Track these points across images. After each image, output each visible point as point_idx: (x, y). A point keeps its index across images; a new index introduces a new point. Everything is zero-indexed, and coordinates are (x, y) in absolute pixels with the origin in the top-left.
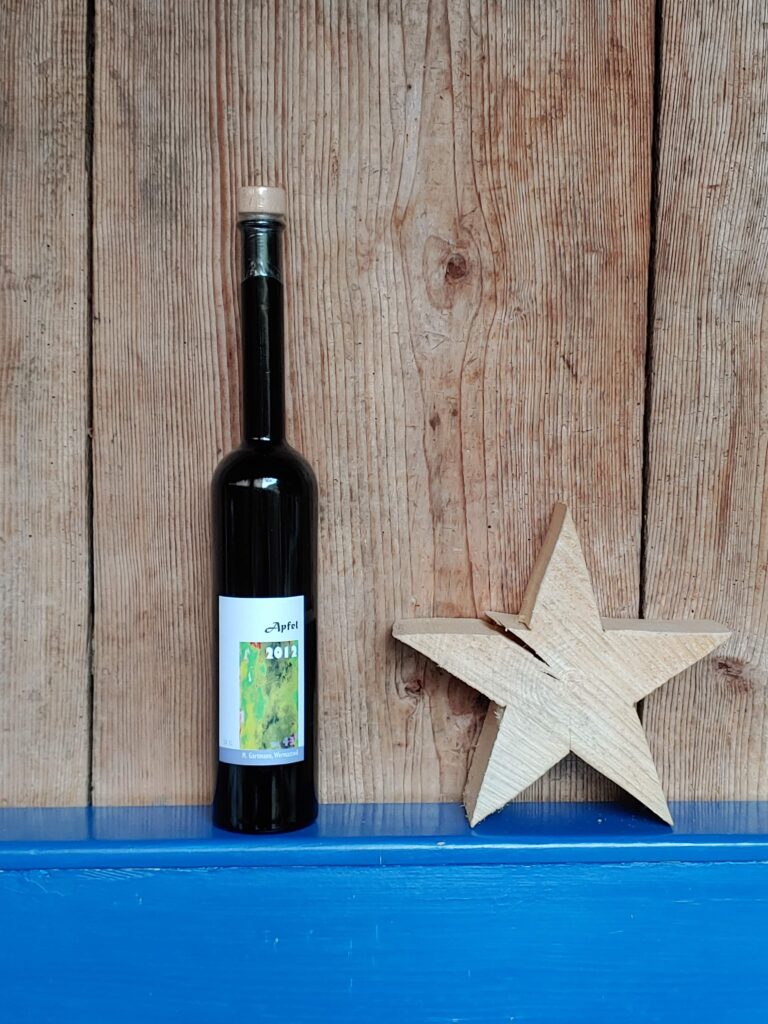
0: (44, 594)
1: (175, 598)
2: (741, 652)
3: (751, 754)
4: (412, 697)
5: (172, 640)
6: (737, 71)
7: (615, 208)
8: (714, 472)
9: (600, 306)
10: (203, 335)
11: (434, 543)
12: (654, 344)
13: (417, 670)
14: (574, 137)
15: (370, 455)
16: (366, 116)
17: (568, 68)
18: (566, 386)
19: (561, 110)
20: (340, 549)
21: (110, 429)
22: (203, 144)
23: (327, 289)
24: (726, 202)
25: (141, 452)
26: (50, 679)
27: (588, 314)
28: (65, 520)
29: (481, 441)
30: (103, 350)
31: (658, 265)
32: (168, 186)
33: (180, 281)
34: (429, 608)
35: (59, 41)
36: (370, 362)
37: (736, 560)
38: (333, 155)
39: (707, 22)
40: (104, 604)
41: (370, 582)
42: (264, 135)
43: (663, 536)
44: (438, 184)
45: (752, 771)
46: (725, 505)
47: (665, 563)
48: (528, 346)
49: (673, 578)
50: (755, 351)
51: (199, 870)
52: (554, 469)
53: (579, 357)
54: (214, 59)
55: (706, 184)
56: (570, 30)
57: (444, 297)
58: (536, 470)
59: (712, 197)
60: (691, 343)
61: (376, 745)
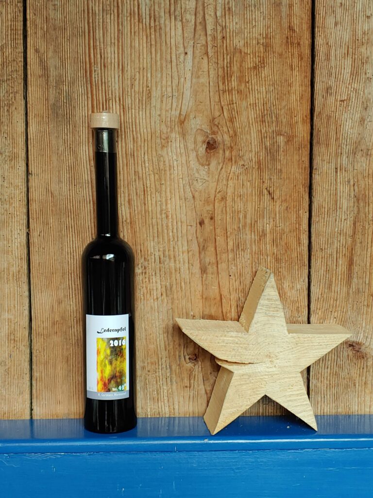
0: (7, 312)
1: (72, 314)
2: (360, 338)
3: (366, 390)
4: (192, 363)
5: (71, 335)
6: (354, 41)
7: (292, 112)
8: (345, 247)
9: (285, 163)
10: (84, 181)
11: (202, 284)
12: (313, 182)
13: (195, 349)
14: (271, 77)
15: (169, 240)
16: (164, 69)
17: (267, 41)
18: (268, 204)
19: (264, 63)
20: (155, 288)
21: (38, 229)
22: (82, 85)
23: (146, 157)
24: (349, 108)
25: (54, 241)
26: (11, 355)
27: (279, 167)
28: (16, 275)
29: (225, 233)
30: (34, 189)
31: (315, 141)
32: (65, 107)
33: (72, 154)
34: (200, 317)
35: (9, 34)
36: (168, 193)
37: (357, 291)
38: (148, 89)
39: (338, 16)
40: (37, 317)
41: (170, 305)
42: (113, 80)
43: (319, 280)
44: (201, 102)
45: (367, 399)
46: (351, 263)
47: (320, 293)
48: (249, 184)
49: (325, 301)
50: (365, 185)
51: (84, 454)
52: (263, 246)
53: (275, 189)
54: (87, 42)
55: (339, 100)
56: (268, 22)
57: (205, 160)
58: (253, 246)
59: (342, 106)
60: (332, 181)
61: (174, 387)
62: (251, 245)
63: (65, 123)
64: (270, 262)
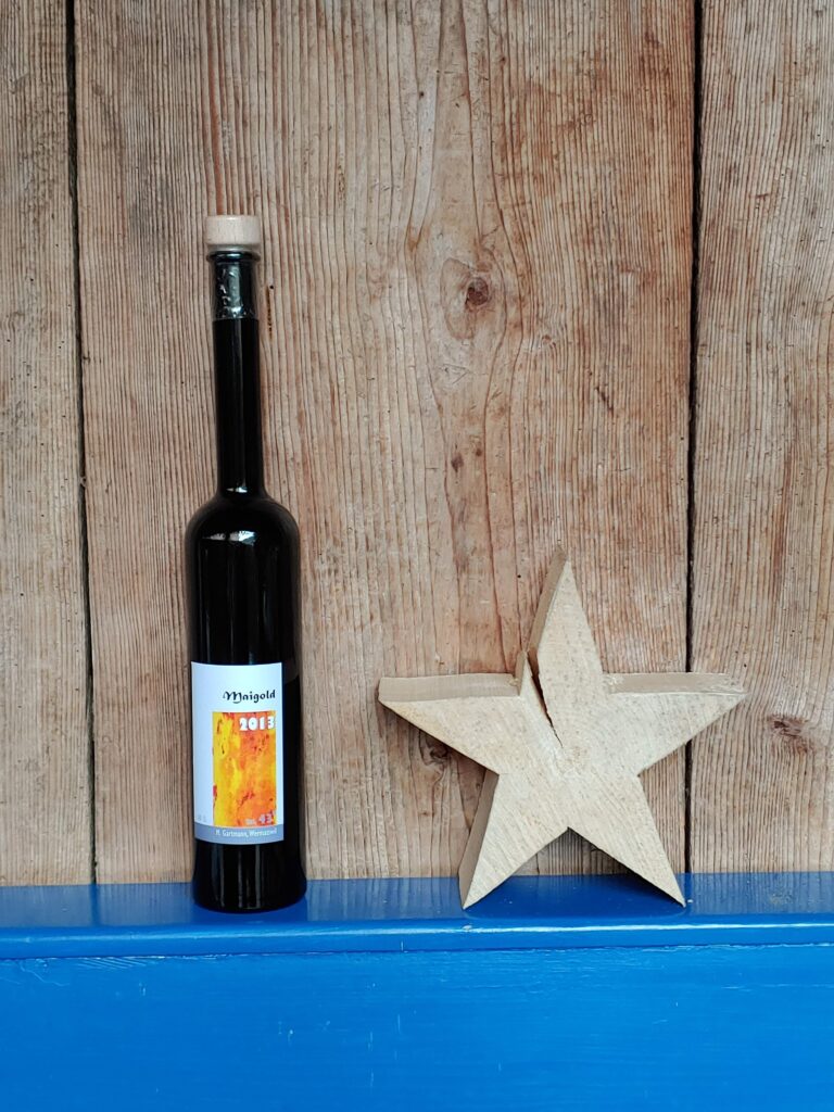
0: (38, 657)
1: (179, 659)
2: (799, 709)
3: (811, 820)
4: (439, 762)
6: (787, 65)
7: (652, 222)
8: (767, 512)
9: (637, 331)
10: (202, 373)
11: (459, 595)
12: (698, 373)
14: (606, 144)
15: (386, 501)
16: (375, 128)
17: (598, 67)
18: (601, 420)
19: (591, 115)
21: (105, 479)
22: (197, 164)
23: (336, 320)
24: (777, 212)
25: (138, 502)
26: (48, 749)
27: (624, 341)
28: (58, 576)
29: (509, 484)
30: (93, 392)
31: (702, 285)
32: (159, 212)
33: (175, 315)
34: (455, 666)
35: (37, 54)
36: (385, 400)
37: (792, 608)
38: (339, 172)
39: (753, 12)
40: (103, 665)
41: (389, 639)
42: (263, 153)
43: (711, 585)
44: (455, 201)
45: (813, 838)
46: (779, 548)
47: (713, 613)
48: (559, 378)
49: (723, 630)
50: (811, 378)
51: (206, 958)
52: (589, 513)
53: (615, 388)
54: (206, 70)
55: (754, 194)
56: (599, 25)
57: (464, 325)
58: (569, 513)
59: (761, 208)
60: (740, 371)
61: (400, 814)
62: (564, 511)
63: (161, 246)
64: (605, 546)
